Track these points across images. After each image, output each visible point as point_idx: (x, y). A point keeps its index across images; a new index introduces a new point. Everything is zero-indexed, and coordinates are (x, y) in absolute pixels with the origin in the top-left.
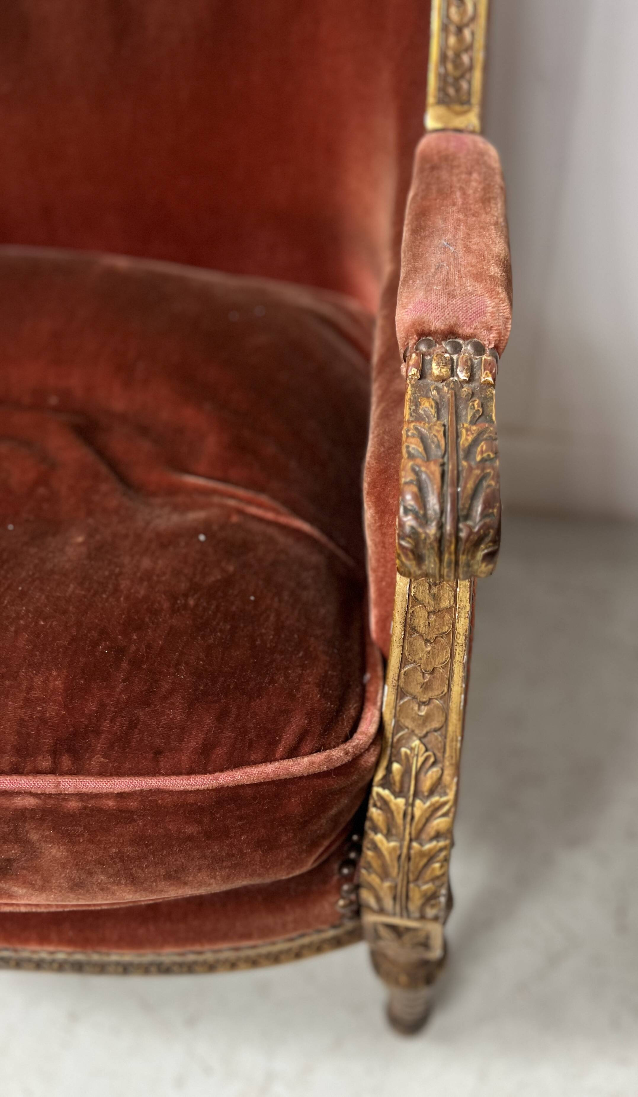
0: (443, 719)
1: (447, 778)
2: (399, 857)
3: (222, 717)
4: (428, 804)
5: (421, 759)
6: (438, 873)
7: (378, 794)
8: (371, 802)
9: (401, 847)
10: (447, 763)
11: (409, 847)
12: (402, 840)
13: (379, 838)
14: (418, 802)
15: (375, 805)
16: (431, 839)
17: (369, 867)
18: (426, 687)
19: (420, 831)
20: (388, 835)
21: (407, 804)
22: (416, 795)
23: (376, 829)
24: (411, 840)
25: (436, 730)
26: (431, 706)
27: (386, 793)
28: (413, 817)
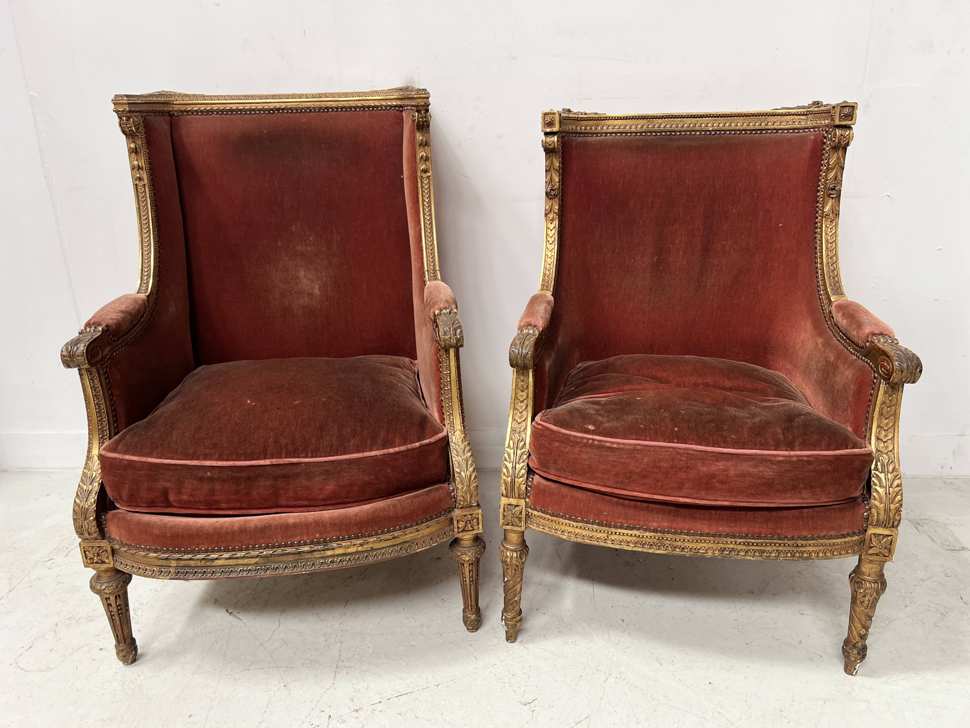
0: (893, 447)
1: (897, 467)
2: (886, 493)
3: (829, 437)
4: (893, 474)
5: (887, 460)
6: (900, 499)
7: (874, 473)
8: (872, 476)
9: (886, 490)
10: (896, 462)
11: (889, 490)
12: (886, 487)
13: (878, 488)
14: (889, 474)
15: (873, 477)
16: (896, 487)
17: (875, 499)
18: (886, 436)
19: (892, 484)
20: (881, 486)
21: (885, 475)
22: (888, 473)
23: (875, 485)
24: (889, 487)
25: (890, 451)
26: (888, 443)
27: (877, 472)
28: (888, 479)
